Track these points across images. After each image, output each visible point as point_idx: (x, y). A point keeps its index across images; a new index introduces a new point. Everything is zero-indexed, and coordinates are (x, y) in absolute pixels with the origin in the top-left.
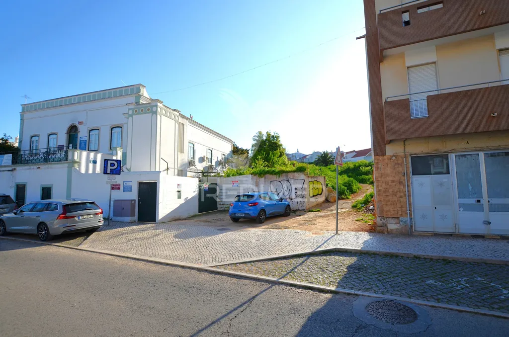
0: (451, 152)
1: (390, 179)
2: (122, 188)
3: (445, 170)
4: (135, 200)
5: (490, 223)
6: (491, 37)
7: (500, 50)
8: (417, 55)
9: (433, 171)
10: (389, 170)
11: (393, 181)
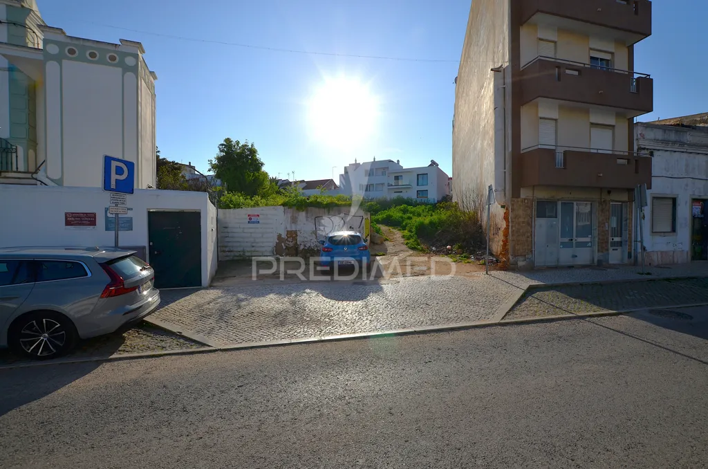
0: (558, 200)
1: (521, 220)
2: (101, 221)
3: (554, 215)
4: (144, 247)
5: (576, 256)
6: (587, 112)
7: (592, 124)
8: (547, 109)
9: (547, 214)
10: (521, 212)
11: (523, 222)
